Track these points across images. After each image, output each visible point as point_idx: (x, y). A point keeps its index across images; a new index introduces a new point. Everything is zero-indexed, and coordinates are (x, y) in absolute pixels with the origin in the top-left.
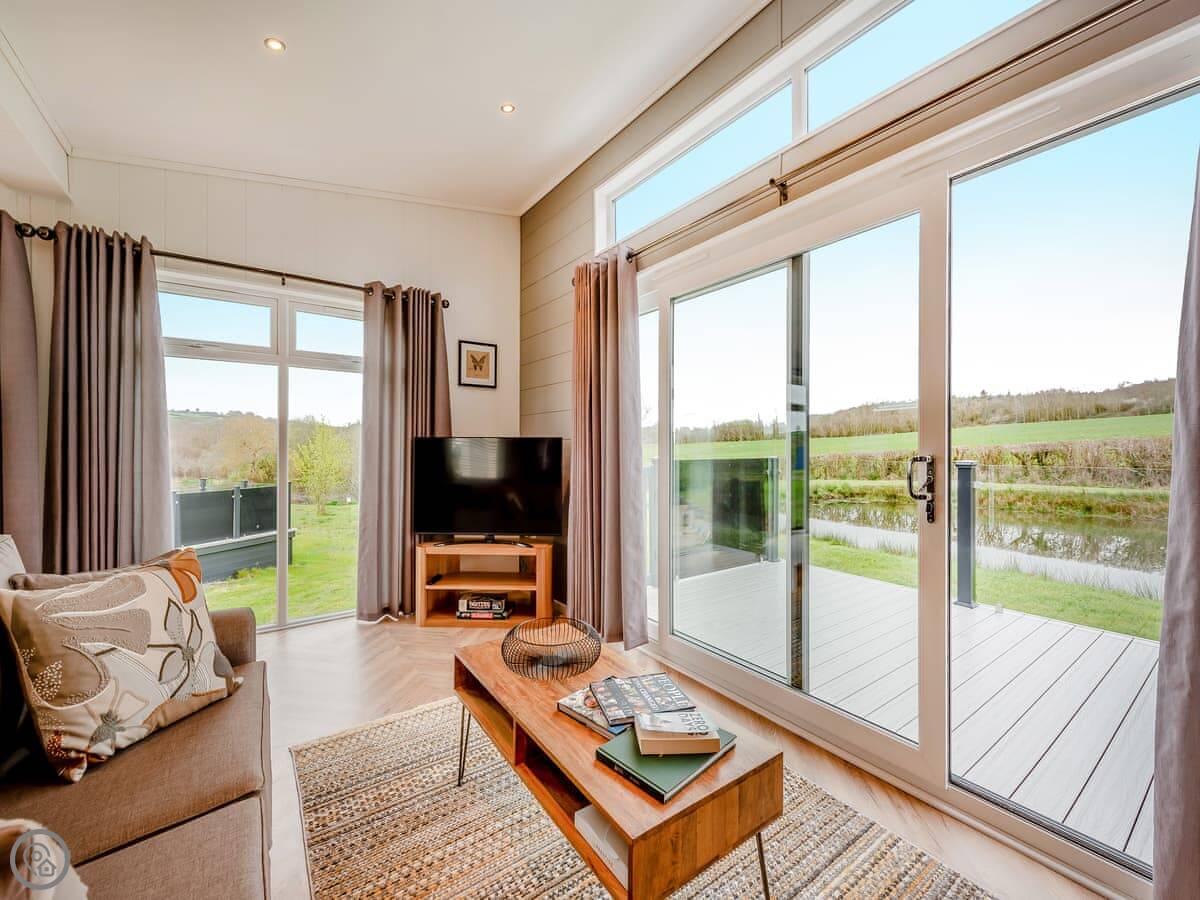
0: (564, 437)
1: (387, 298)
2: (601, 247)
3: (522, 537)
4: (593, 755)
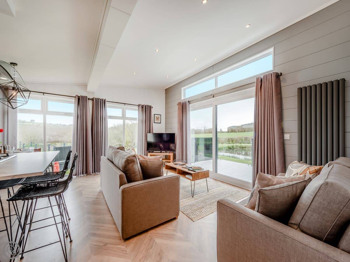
0: (175, 133)
1: (142, 107)
2: (182, 98)
3: (166, 152)
4: (187, 170)
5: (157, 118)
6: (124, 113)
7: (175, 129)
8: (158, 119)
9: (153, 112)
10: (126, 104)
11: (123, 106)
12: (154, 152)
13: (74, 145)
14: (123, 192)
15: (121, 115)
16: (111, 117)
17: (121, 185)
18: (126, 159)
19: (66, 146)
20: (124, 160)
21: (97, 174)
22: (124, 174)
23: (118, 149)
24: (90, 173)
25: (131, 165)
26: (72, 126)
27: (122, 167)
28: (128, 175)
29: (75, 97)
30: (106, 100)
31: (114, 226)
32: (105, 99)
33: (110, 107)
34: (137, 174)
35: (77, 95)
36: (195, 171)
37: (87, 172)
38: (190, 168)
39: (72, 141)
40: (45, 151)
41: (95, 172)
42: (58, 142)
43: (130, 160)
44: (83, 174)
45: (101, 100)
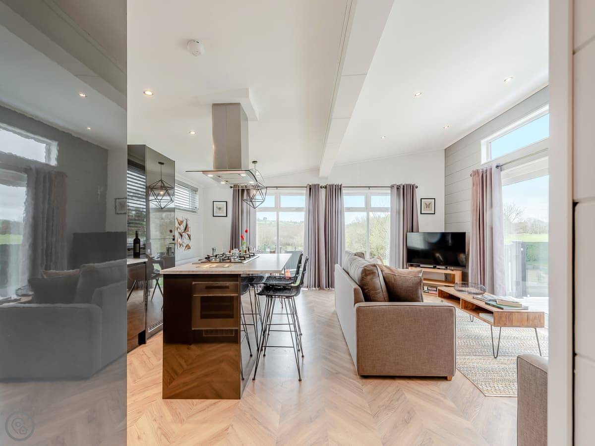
0: (466, 232)
1: (397, 188)
2: (484, 160)
3: (447, 268)
4: (484, 303)
5: (426, 204)
6: (368, 202)
7: (466, 224)
8: (428, 206)
9: (419, 194)
10: (370, 188)
11: (366, 191)
12: (421, 266)
13: (305, 249)
14: (359, 310)
15: (363, 206)
16: (350, 209)
17: (356, 301)
18: (362, 269)
19: (297, 250)
20: (360, 270)
21: (332, 290)
22: (360, 288)
23: (355, 255)
24: (323, 286)
25: (369, 277)
26: (303, 224)
27: (358, 280)
28: (366, 291)
29: (306, 187)
30: (343, 186)
31: (349, 357)
32: (341, 184)
33: (348, 194)
34: (378, 291)
35: (308, 184)
36: (502, 309)
37: (319, 286)
38: (490, 300)
39: (303, 245)
40: (278, 253)
41: (329, 287)
42: (289, 245)
43: (368, 270)
44: (315, 287)
45: (336, 186)
